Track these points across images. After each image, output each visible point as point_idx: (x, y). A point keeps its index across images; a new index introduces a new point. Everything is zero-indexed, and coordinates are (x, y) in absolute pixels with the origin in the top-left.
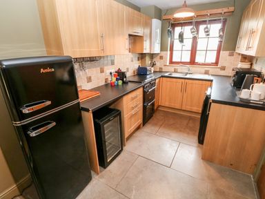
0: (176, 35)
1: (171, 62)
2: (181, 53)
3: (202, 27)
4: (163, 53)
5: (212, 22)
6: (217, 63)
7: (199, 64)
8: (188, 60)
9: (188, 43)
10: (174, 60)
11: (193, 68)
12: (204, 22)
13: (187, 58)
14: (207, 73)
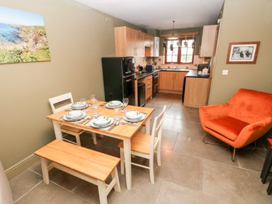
0: (169, 46)
1: (166, 63)
2: (172, 57)
3: (183, 41)
4: (161, 57)
5: (188, 39)
6: (193, 63)
7: (183, 64)
8: (176, 61)
9: (176, 51)
10: (168, 61)
11: (179, 66)
12: (184, 39)
13: (175, 60)
14: (187, 68)
